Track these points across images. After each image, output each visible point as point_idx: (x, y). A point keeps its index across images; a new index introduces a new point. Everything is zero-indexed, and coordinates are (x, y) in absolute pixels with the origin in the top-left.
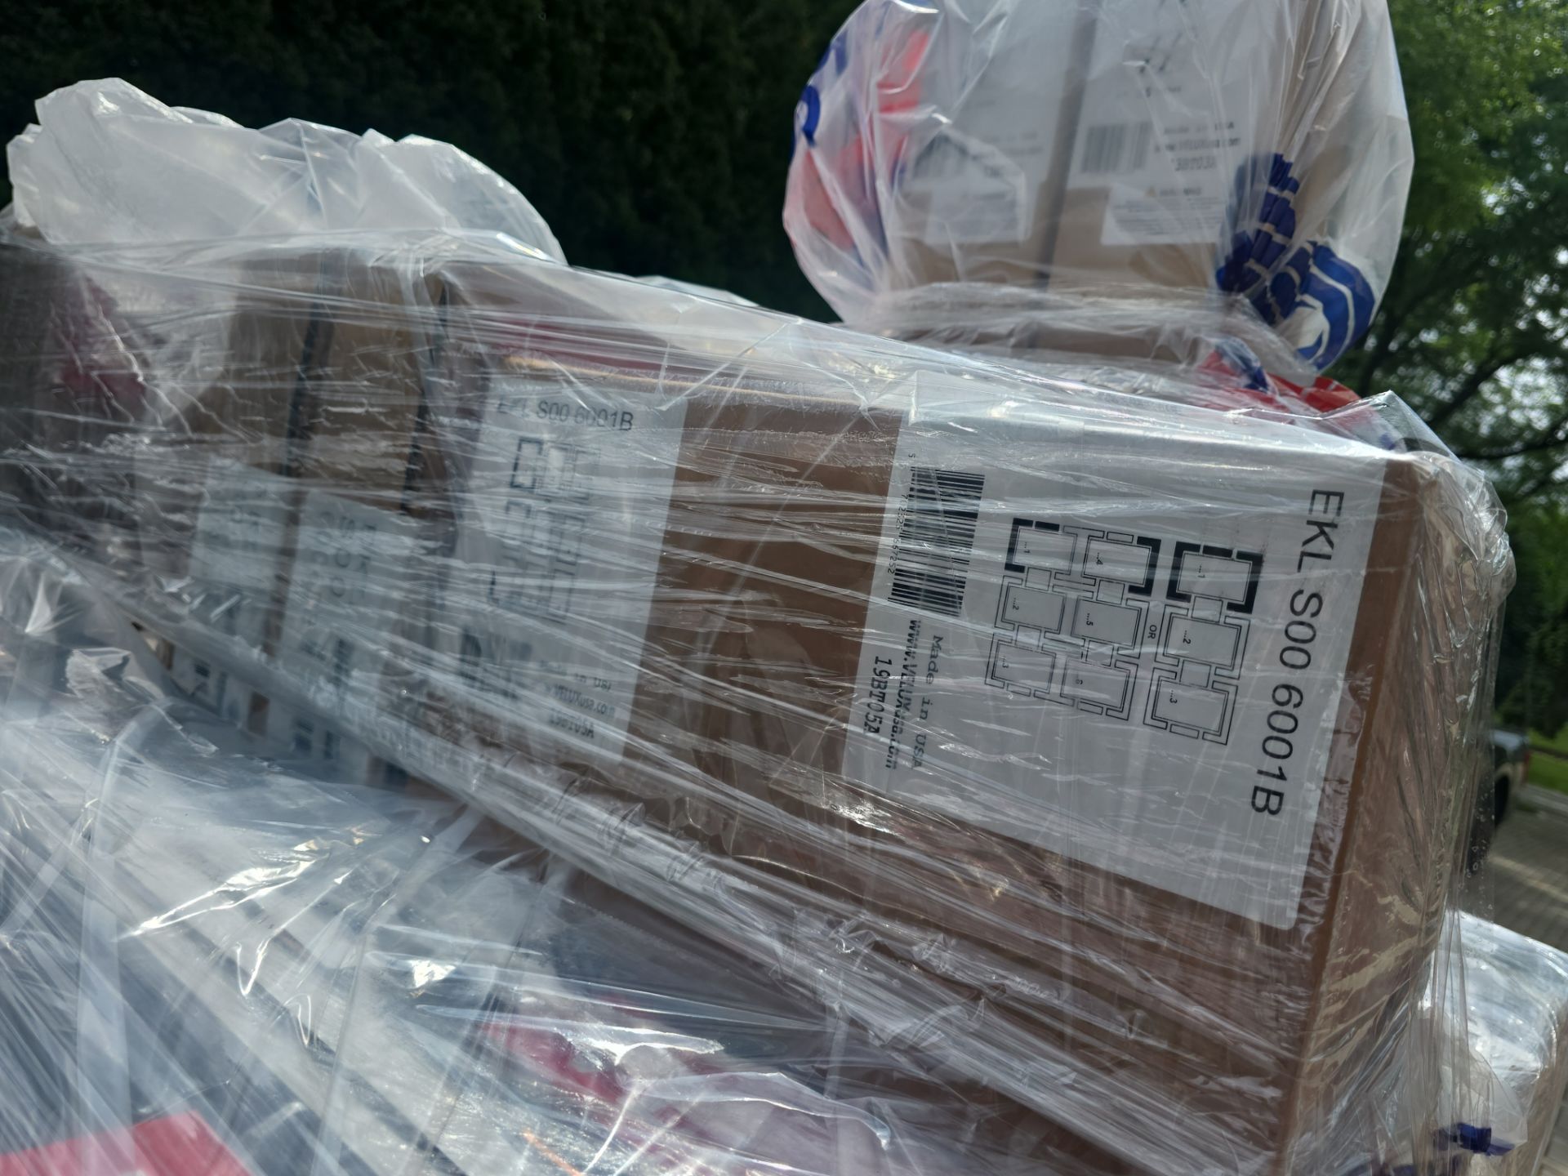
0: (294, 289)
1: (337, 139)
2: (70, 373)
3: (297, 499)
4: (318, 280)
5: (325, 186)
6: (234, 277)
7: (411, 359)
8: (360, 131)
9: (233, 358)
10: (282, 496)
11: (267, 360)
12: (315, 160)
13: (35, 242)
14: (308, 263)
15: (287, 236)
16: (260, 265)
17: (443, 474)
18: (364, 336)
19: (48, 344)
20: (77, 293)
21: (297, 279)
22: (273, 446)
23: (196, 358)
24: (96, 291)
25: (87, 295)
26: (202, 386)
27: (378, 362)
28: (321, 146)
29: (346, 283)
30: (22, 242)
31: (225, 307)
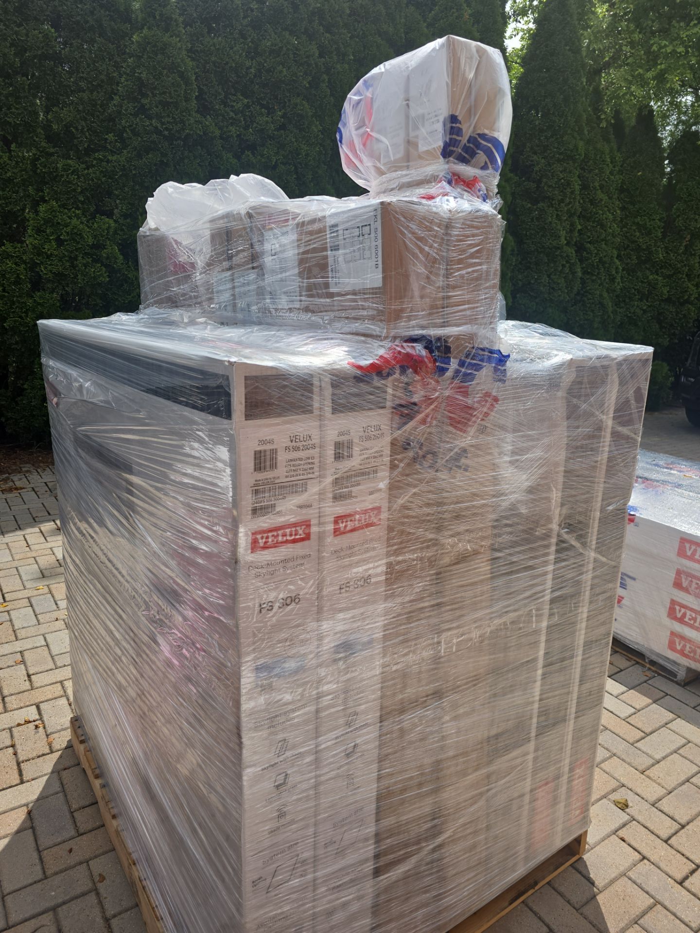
0: (221, 224)
1: (223, 182)
2: (175, 265)
3: (233, 275)
4: (226, 220)
5: (223, 194)
6: (208, 225)
7: (247, 232)
8: (228, 178)
9: (212, 247)
10: (230, 276)
11: (220, 245)
12: (220, 189)
13: (158, 232)
14: (223, 217)
15: (217, 211)
16: (212, 221)
17: (258, 257)
18: (237, 231)
19: (167, 259)
20: (171, 243)
21: (221, 221)
22: (226, 264)
23: (204, 250)
24: (176, 241)
25: (174, 243)
26: (208, 256)
27: (240, 236)
28: (220, 185)
29: (231, 219)
30: (153, 233)
31: (207, 234)
